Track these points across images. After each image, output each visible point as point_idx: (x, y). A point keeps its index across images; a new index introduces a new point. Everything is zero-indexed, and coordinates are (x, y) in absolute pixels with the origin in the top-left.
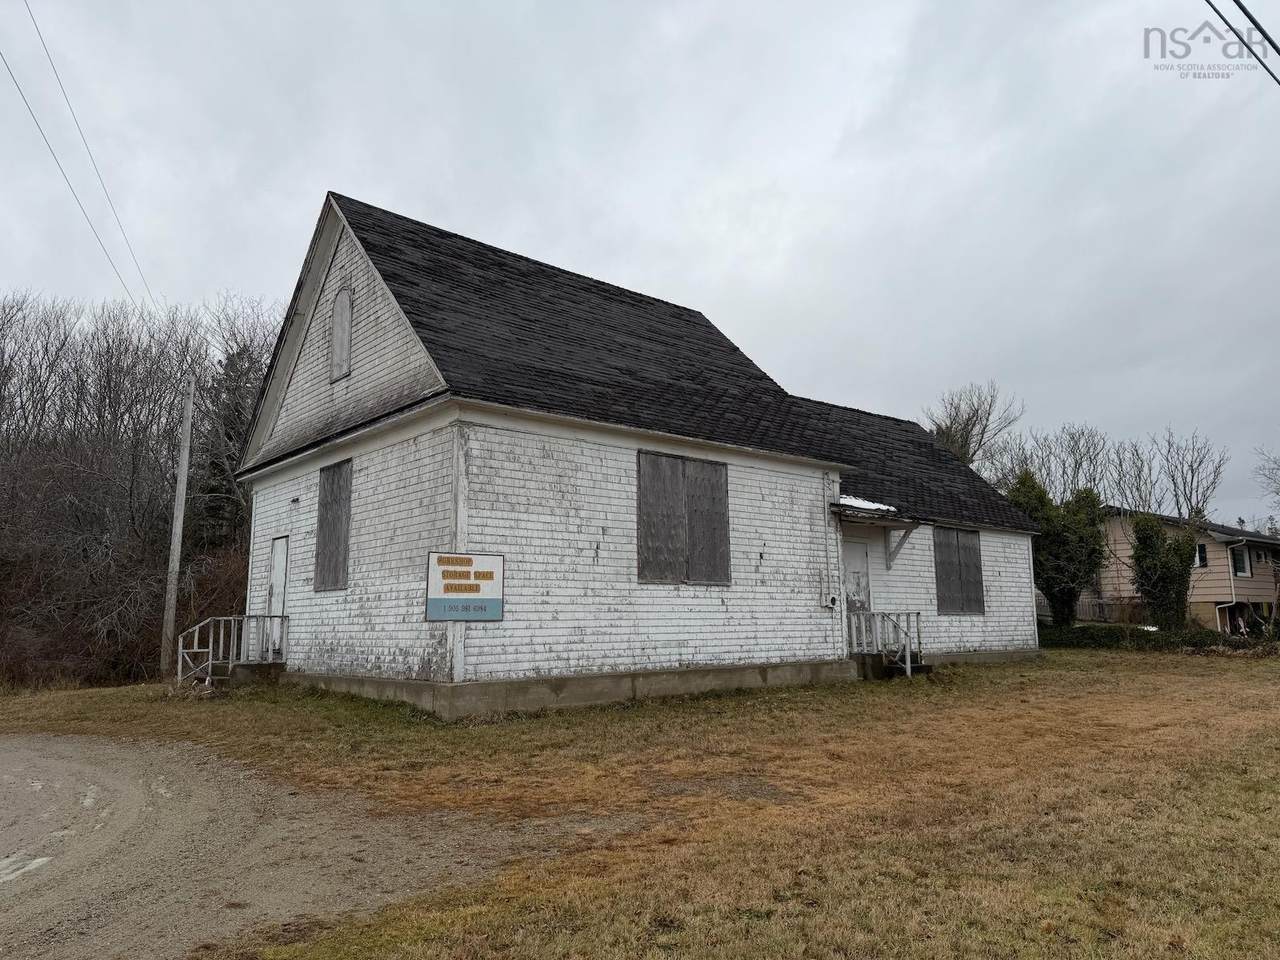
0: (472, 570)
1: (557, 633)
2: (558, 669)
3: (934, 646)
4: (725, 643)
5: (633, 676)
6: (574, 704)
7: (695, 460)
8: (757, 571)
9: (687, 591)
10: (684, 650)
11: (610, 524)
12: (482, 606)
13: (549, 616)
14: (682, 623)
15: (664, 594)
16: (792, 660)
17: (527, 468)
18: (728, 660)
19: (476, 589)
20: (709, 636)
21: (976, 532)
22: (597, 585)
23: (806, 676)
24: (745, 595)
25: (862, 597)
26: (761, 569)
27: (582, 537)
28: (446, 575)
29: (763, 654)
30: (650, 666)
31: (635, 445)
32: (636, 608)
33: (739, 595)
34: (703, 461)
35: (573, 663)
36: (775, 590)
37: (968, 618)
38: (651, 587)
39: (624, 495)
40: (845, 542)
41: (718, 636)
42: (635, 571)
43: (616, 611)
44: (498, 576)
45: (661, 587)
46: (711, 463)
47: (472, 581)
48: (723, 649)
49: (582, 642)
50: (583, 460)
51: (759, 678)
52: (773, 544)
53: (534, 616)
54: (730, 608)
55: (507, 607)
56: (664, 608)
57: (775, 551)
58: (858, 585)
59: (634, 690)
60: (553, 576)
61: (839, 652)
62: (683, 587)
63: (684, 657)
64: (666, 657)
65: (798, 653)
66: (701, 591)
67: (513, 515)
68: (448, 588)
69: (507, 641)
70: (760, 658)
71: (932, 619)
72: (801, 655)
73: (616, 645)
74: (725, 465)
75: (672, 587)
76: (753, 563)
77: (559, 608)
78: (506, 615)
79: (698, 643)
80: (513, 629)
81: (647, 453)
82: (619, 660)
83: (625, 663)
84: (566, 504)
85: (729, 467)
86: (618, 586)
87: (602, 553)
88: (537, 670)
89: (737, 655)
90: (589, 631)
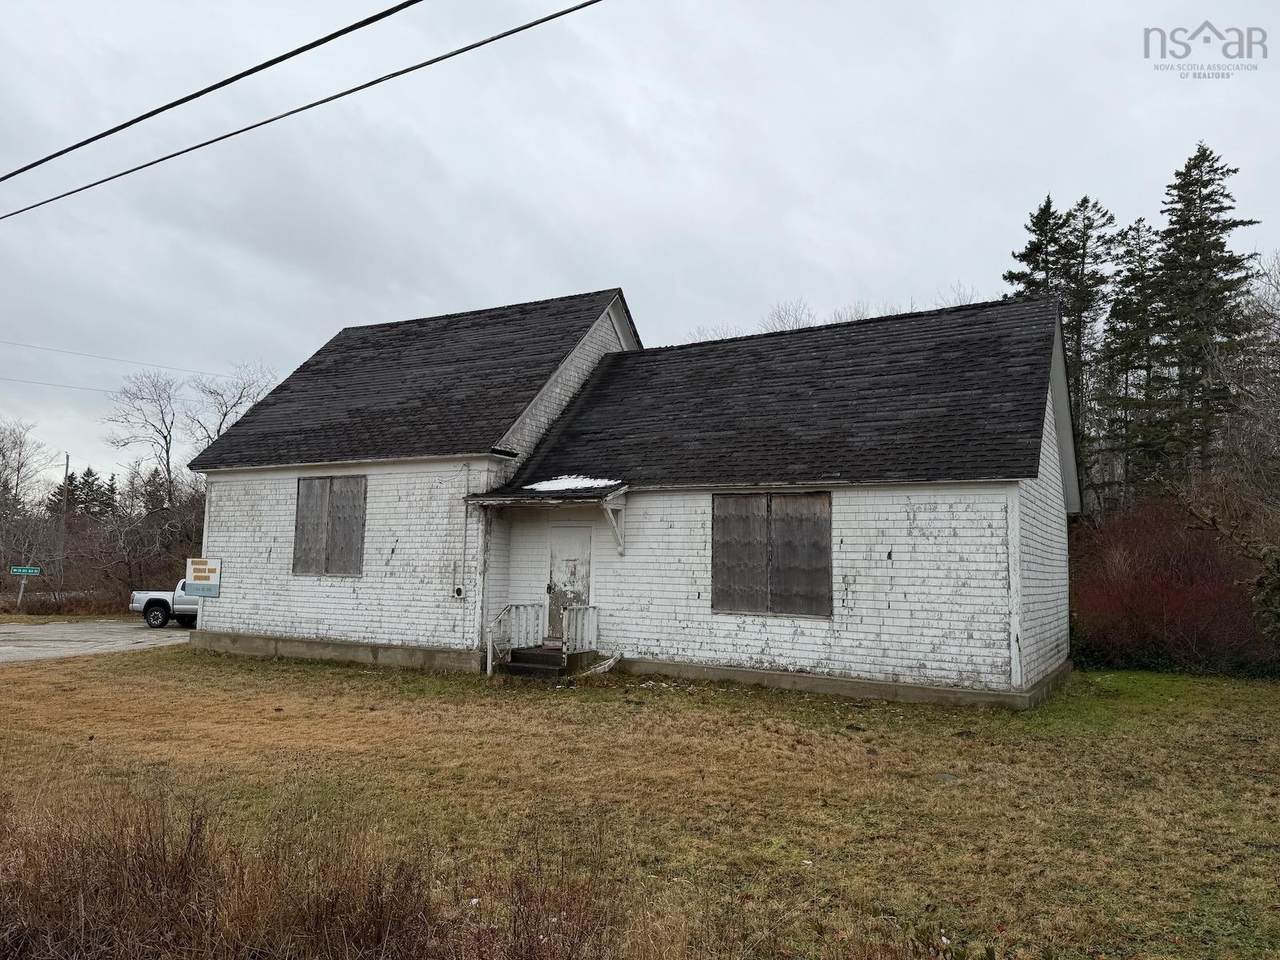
0: (207, 567)
1: (245, 606)
2: (242, 629)
3: (697, 653)
4: (352, 623)
5: (277, 640)
6: (242, 652)
7: (340, 477)
8: (387, 564)
9: (326, 581)
10: (320, 627)
11: (278, 534)
12: (209, 588)
13: (241, 596)
14: (320, 605)
15: (307, 583)
16: (414, 644)
17: (237, 504)
18: (354, 637)
19: (207, 578)
20: (341, 617)
21: (825, 494)
22: (268, 577)
23: (418, 660)
24: (375, 585)
25: (579, 587)
26: (391, 563)
27: (262, 544)
28: (195, 570)
29: (386, 636)
30: (296, 635)
31: (296, 475)
32: (290, 593)
33: (369, 585)
34: (347, 477)
35: (251, 626)
36: (403, 580)
37: (787, 622)
38: (301, 578)
39: (288, 513)
40: (487, 532)
41: (347, 617)
42: (291, 566)
43: (277, 594)
44: (218, 571)
45: (308, 578)
46: (353, 477)
47: (207, 574)
48: (350, 628)
49: (257, 614)
50: (265, 492)
51: (371, 655)
52: (404, 540)
53: (234, 596)
54: (360, 596)
55: (222, 590)
56: (309, 594)
57: (408, 545)
58: (573, 574)
59: (276, 649)
60: (245, 570)
61: (469, 642)
62: (323, 578)
63: (320, 631)
64: (308, 631)
65: (421, 638)
66: (337, 581)
67: (227, 534)
68: (196, 578)
69: (221, 610)
70: (382, 639)
71: (700, 618)
72: (423, 641)
73: (276, 618)
74: (364, 476)
75: (316, 579)
76: (385, 557)
77: (247, 591)
78: (222, 595)
79: (331, 622)
80: (225, 603)
81: (305, 479)
82: (277, 629)
83: (280, 631)
84: (255, 523)
85: (369, 478)
86: (281, 577)
87: (273, 555)
88: (232, 628)
89: (362, 635)
90: (261, 607)
